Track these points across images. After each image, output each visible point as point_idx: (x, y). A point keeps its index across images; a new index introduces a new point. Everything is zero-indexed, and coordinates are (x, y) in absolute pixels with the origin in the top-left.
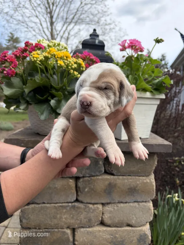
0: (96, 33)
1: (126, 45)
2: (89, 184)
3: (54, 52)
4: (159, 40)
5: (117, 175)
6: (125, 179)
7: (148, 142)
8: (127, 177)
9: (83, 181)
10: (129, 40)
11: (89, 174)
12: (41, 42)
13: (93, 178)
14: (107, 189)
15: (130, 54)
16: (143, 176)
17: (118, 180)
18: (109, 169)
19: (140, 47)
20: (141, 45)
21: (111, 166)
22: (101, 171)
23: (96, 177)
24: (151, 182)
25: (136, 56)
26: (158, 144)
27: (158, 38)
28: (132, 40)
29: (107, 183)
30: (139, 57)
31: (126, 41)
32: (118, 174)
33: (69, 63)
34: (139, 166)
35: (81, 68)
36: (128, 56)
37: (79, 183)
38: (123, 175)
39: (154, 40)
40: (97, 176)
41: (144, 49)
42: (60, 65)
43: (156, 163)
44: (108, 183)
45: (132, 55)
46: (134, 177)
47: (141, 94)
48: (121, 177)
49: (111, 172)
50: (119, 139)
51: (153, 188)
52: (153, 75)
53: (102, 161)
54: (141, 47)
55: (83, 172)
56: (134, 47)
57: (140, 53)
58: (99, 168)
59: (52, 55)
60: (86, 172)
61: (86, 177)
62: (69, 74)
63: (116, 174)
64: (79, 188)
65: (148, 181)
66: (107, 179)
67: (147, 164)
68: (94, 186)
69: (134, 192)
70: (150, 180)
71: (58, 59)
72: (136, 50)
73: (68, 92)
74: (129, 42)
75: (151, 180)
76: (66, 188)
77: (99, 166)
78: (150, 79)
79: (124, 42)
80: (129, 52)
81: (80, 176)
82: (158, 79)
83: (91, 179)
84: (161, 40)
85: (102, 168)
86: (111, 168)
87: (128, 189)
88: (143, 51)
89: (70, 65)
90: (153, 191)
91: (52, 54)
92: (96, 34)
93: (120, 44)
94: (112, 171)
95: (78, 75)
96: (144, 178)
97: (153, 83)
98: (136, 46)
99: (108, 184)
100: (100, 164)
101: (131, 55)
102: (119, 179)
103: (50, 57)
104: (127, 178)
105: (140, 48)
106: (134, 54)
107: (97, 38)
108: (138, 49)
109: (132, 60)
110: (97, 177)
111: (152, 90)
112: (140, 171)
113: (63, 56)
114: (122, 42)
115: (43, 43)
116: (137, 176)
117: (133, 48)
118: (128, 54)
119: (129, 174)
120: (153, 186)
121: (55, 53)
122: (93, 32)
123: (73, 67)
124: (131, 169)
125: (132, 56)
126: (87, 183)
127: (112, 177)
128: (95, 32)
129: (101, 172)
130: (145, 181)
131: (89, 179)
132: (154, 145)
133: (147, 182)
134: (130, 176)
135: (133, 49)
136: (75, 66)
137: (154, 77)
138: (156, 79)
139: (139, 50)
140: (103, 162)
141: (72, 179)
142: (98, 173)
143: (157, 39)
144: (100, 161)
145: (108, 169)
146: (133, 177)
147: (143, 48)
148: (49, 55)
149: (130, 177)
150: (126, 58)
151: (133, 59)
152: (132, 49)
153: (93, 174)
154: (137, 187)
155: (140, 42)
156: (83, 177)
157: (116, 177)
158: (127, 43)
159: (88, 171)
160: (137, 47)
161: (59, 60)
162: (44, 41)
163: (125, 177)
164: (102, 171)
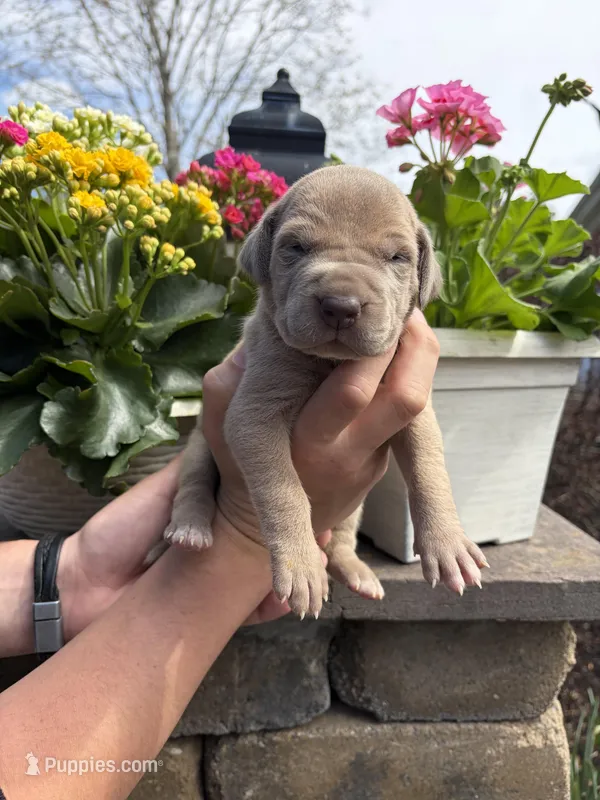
0: (289, 85)
1: (418, 112)
2: (261, 767)
3: (52, 147)
4: (568, 84)
5: (390, 721)
6: (427, 737)
7: (534, 566)
8: (439, 727)
9: (234, 754)
10: (429, 90)
11: (259, 722)
12: (25, 116)
13: (277, 738)
14: (345, 786)
15: (435, 157)
16: (514, 721)
17: (395, 743)
18: (354, 691)
19: (481, 121)
20: (485, 109)
21: (362, 682)
22: (317, 707)
23: (291, 734)
24: (550, 748)
25: (460, 166)
26: (582, 580)
27: (563, 77)
28: (441, 86)
29: (344, 757)
30: (476, 171)
31: (413, 91)
32: (393, 717)
33: (126, 199)
34: (491, 675)
35: (206, 228)
36: (425, 164)
37: (214, 764)
38: (421, 718)
39: (545, 90)
40: (297, 726)
41: (503, 128)
42: (84, 210)
43: (572, 660)
44: (353, 759)
45: (444, 158)
46: (471, 726)
47: (493, 340)
48: (409, 729)
49: (365, 706)
50: (397, 556)
51: (562, 775)
52: (542, 252)
53: (320, 661)
54: (487, 121)
55: (233, 713)
56: (452, 123)
57: (478, 151)
58: (307, 689)
59: (47, 164)
60: (243, 715)
61: (246, 735)
62: (140, 255)
63: (386, 718)
64: (217, 786)
65: (538, 742)
66: (346, 741)
67: (531, 664)
68: (283, 774)
69: (472, 795)
70: (546, 738)
71: (76, 184)
72: (462, 139)
73: (145, 342)
74: (427, 99)
75: (552, 735)
76: (154, 786)
77: (306, 682)
78: (526, 270)
79: (407, 98)
80: (430, 146)
81: (217, 732)
82: (573, 268)
83: (273, 744)
84: (579, 84)
85: (321, 688)
86: (362, 689)
87: (445, 782)
88: (499, 138)
89: (134, 209)
90: (562, 786)
91: (46, 157)
92: (291, 92)
93: (384, 112)
94: (368, 701)
95: (182, 259)
96: (517, 729)
97: (550, 285)
98: (461, 114)
99: (352, 764)
100: (309, 676)
101: (439, 160)
102: (399, 737)
103: (32, 174)
104: (439, 733)
105: (483, 127)
106: (451, 156)
107: (294, 106)
108: (472, 133)
109: (446, 180)
110: (299, 734)
111: (554, 320)
112: (496, 696)
113: (100, 169)
114: (399, 99)
115: (32, 117)
116: (486, 721)
117: (450, 128)
118: (424, 157)
119: (447, 716)
120: (561, 763)
121: (59, 154)
122: (275, 84)
123: (149, 220)
124: (457, 690)
125: (447, 165)
126: (253, 763)
127: (368, 728)
128: (284, 80)
129: (317, 711)
130: (522, 743)
131: (262, 744)
132: (566, 587)
133: (532, 748)
134: (455, 721)
135: (449, 133)
136: (164, 214)
137: (545, 260)
138: (557, 273)
139: (474, 139)
140: (326, 661)
141: (180, 746)
142: (299, 716)
143: (557, 82)
144: (310, 661)
145: (349, 693)
146: (463, 726)
147: (499, 121)
148: (33, 167)
149: (454, 727)
150: (420, 175)
151: (452, 177)
152: (444, 133)
153: (278, 721)
154: (484, 769)
155: (480, 98)
156: (235, 735)
157: (387, 728)
158: (421, 102)
159: (253, 710)
160: (468, 122)
161: (81, 189)
162: (39, 113)
163: (427, 728)
164: (323, 706)
